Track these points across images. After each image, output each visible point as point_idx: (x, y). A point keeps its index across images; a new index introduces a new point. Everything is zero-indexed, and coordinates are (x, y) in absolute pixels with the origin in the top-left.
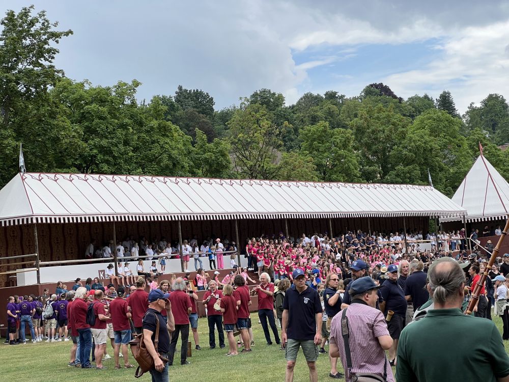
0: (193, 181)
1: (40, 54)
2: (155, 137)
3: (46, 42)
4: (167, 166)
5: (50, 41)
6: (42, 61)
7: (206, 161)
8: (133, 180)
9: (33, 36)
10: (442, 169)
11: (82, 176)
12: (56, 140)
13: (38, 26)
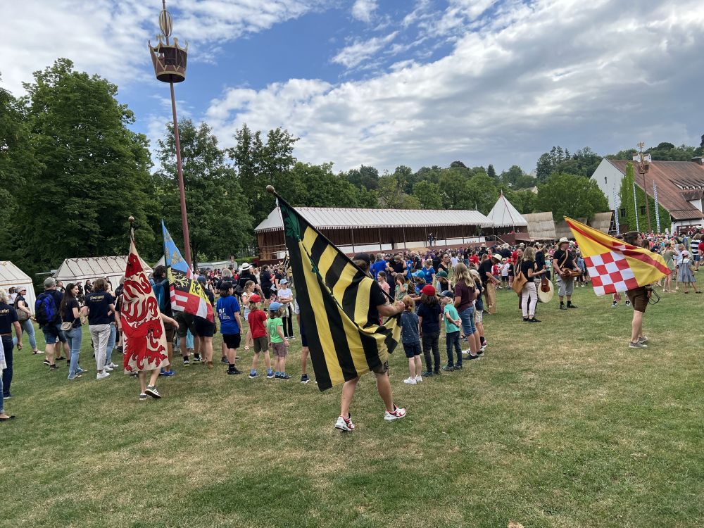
0: (359, 210)
1: (286, 151)
2: (341, 189)
3: (288, 145)
4: (347, 203)
5: (290, 144)
6: (287, 154)
7: (366, 200)
8: (330, 210)
9: (282, 142)
10: (483, 202)
11: (306, 208)
12: (294, 191)
13: (284, 137)
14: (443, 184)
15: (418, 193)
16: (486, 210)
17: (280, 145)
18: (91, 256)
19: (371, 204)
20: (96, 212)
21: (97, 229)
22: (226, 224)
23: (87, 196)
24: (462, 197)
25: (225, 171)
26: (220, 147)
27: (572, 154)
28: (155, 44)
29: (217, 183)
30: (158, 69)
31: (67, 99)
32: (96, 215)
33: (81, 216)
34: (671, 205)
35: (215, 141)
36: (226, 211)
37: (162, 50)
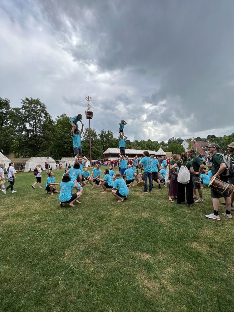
6: (112, 136)
12: (113, 144)
14: (146, 144)
15: (141, 146)
16: (157, 151)
17: (110, 134)
18: (68, 157)
19: (130, 148)
20: (70, 147)
21: (70, 151)
22: (98, 151)
23: (68, 144)
24: (151, 148)
25: (98, 139)
26: (97, 134)
27: (176, 139)
28: (87, 111)
29: (96, 142)
30: (87, 116)
31: (65, 122)
32: (70, 148)
33: (67, 148)
34: (200, 152)
35: (96, 133)
36: (98, 148)
37: (88, 112)
